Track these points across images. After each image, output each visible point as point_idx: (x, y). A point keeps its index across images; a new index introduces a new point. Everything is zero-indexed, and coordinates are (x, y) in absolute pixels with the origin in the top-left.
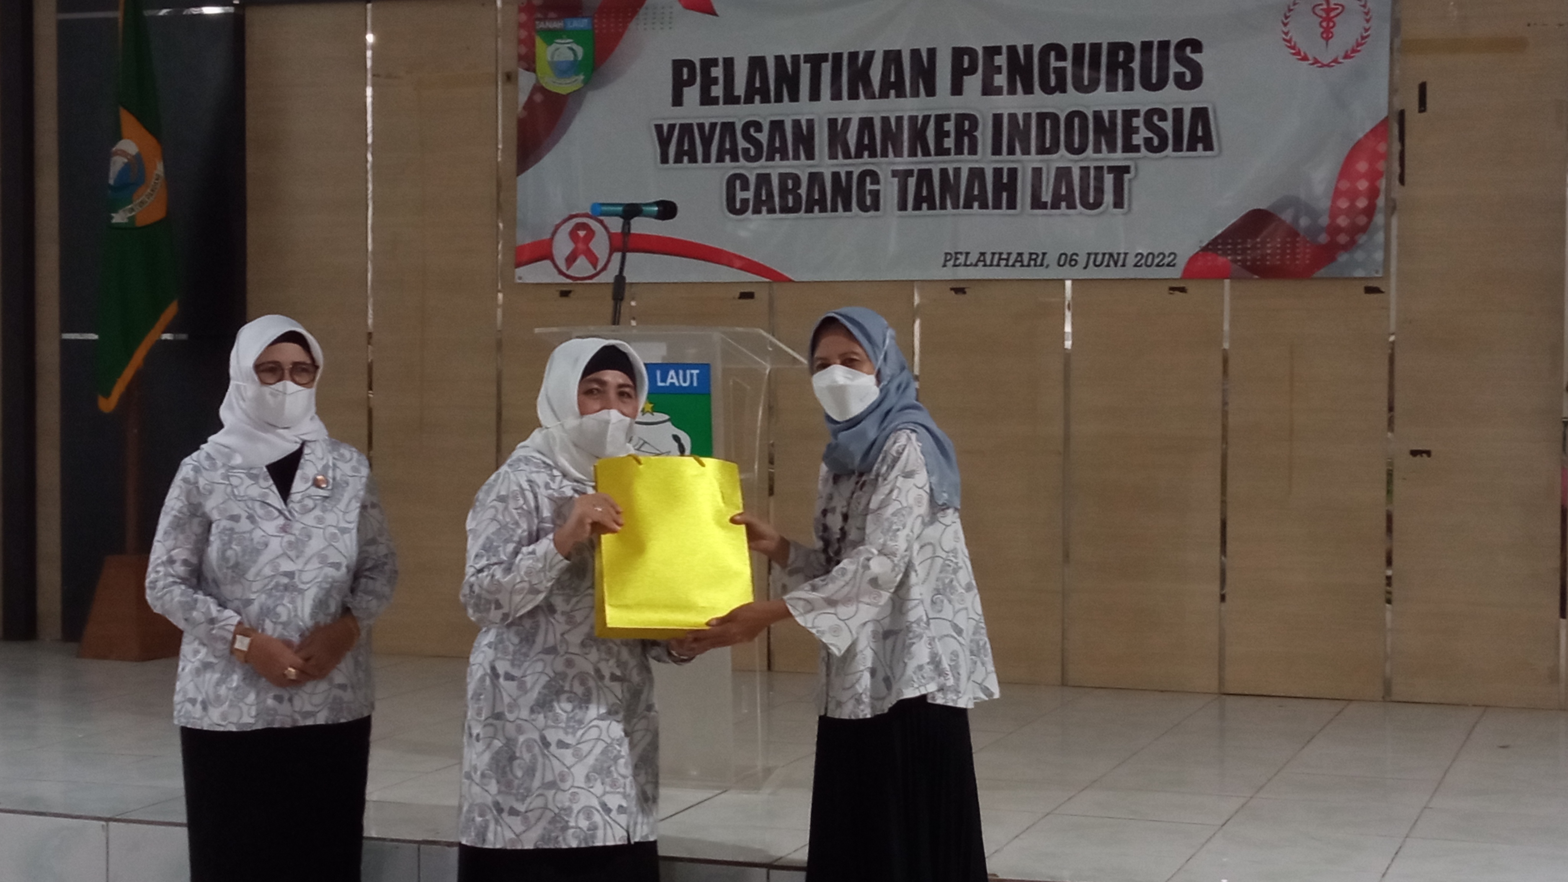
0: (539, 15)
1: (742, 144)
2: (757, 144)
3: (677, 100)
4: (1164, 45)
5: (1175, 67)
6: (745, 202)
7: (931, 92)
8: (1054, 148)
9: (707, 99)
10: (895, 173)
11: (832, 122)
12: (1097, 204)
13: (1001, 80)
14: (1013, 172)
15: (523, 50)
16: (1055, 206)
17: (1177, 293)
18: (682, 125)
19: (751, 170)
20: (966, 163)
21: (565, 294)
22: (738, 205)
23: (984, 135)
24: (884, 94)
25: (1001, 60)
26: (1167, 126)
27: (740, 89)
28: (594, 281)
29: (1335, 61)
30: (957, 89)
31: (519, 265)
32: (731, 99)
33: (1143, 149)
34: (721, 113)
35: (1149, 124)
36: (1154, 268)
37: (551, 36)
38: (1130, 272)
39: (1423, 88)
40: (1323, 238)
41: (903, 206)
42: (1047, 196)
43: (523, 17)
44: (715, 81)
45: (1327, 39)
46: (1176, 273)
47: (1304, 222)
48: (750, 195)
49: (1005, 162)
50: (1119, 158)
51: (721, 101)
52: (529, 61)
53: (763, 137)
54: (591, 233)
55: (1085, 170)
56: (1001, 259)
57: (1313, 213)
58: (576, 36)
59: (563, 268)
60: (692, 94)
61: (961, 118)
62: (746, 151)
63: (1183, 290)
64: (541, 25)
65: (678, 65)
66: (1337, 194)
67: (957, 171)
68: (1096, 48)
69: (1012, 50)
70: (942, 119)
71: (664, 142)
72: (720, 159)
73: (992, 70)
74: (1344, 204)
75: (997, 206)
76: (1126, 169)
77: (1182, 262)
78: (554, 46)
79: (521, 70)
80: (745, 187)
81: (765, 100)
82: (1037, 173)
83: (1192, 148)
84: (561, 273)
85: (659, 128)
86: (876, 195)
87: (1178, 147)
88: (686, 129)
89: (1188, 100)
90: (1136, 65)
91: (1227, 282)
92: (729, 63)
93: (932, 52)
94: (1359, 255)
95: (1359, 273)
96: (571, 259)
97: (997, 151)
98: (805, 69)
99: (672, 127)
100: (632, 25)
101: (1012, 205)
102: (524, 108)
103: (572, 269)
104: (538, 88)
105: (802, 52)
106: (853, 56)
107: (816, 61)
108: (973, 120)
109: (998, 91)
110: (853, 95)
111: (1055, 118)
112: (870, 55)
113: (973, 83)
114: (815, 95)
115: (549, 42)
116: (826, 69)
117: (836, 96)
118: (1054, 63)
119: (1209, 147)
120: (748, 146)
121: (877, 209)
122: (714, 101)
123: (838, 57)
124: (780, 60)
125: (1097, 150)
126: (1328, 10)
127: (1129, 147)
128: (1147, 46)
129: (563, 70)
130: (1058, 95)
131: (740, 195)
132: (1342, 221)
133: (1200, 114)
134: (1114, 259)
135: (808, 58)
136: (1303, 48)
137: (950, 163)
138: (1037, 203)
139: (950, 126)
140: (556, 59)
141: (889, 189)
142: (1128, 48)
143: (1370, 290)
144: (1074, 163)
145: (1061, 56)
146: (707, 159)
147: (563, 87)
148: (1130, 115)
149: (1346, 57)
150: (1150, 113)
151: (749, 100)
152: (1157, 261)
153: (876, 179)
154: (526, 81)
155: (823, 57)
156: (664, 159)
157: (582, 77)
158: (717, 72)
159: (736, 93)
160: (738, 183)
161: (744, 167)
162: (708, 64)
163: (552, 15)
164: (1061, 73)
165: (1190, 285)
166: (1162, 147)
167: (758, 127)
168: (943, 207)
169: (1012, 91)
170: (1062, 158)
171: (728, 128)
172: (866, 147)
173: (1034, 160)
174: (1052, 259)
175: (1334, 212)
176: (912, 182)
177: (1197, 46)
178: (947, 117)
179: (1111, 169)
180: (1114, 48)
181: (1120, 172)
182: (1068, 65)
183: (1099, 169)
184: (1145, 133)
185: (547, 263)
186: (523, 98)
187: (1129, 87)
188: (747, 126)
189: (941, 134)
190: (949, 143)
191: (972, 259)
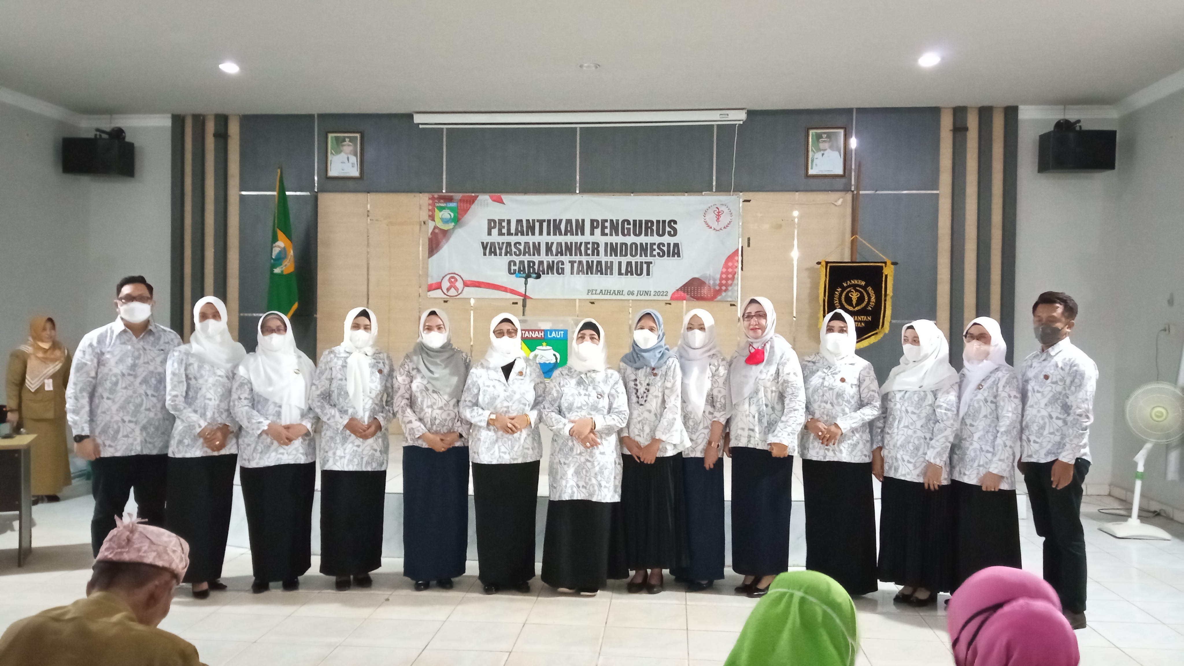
0: (437, 201)
1: (514, 250)
2: (520, 250)
3: (489, 234)
4: (664, 222)
5: (668, 229)
6: (515, 270)
7: (583, 234)
8: (626, 255)
9: (501, 234)
10: (570, 262)
11: (547, 244)
12: (641, 274)
13: (607, 231)
14: (612, 263)
15: (431, 213)
16: (627, 274)
17: (668, 305)
18: (491, 243)
19: (517, 259)
20: (595, 259)
21: (445, 302)
22: (512, 272)
23: (602, 249)
24: (566, 234)
25: (607, 224)
26: (665, 249)
27: (513, 231)
28: (458, 297)
29: (721, 229)
30: (592, 233)
31: (429, 291)
32: (509, 233)
33: (657, 256)
34: (506, 239)
35: (659, 247)
36: (660, 296)
37: (441, 209)
38: (652, 298)
39: (749, 239)
40: (717, 288)
41: (572, 273)
42: (623, 271)
43: (431, 202)
44: (504, 227)
45: (718, 222)
46: (668, 298)
47: (712, 282)
48: (517, 268)
49: (609, 259)
50: (649, 259)
51: (506, 234)
52: (432, 218)
53: (522, 248)
54: (456, 280)
55: (636, 263)
56: (608, 292)
57: (714, 280)
58: (451, 209)
59: (445, 292)
60: (495, 232)
61: (593, 243)
62: (515, 253)
63: (670, 304)
64: (437, 205)
65: (490, 221)
66: (722, 273)
67: (592, 262)
68: (641, 221)
69: (612, 221)
70: (587, 244)
71: (485, 248)
72: (506, 255)
73: (604, 228)
74: (724, 276)
75: (606, 274)
76: (651, 263)
77: (670, 295)
78: (442, 212)
79: (430, 221)
80: (515, 264)
81: (522, 234)
82: (620, 263)
83: (673, 256)
84: (445, 294)
85: (483, 243)
86: (563, 269)
87: (669, 256)
88: (493, 244)
89: (672, 240)
90: (655, 228)
91: (685, 301)
92: (509, 222)
93: (583, 221)
94: (729, 293)
95: (729, 299)
96: (448, 290)
97: (606, 255)
98: (537, 225)
99: (487, 243)
100: (473, 206)
101: (611, 274)
102: (431, 234)
103: (449, 292)
104: (435, 227)
105: (536, 218)
106: (555, 221)
107: (541, 222)
108: (598, 244)
109: (607, 235)
110: (555, 234)
111: (626, 245)
112: (561, 221)
113: (598, 231)
114: (541, 233)
115: (440, 211)
116: (545, 225)
117: (549, 234)
118: (626, 226)
119: (679, 256)
120: (516, 250)
121: (564, 274)
122: (504, 234)
123: (549, 221)
124: (528, 221)
125: (641, 256)
126: (719, 212)
127: (652, 255)
128: (658, 222)
129: (445, 221)
130: (627, 237)
131: (513, 268)
132: (724, 282)
133: (676, 245)
134: (647, 293)
135: (538, 221)
136: (710, 225)
137: (590, 259)
138: (620, 274)
139: (590, 246)
140: (443, 217)
141: (567, 267)
142: (652, 222)
143: (731, 305)
144: (633, 260)
145: (629, 223)
146: (500, 255)
147: (445, 227)
148: (652, 244)
149: (724, 228)
150: (659, 244)
151: (516, 234)
152: (661, 294)
153: (563, 264)
154: (431, 225)
155: (544, 221)
156: (485, 254)
157: (453, 224)
158: (505, 224)
159: (512, 232)
160: (512, 264)
161: (514, 258)
162: (501, 221)
163: (442, 201)
164: (629, 229)
165: (672, 302)
166: (663, 256)
167: (520, 243)
168: (587, 274)
169: (611, 235)
170: (629, 258)
171: (509, 244)
172: (560, 253)
173: (619, 258)
174: (625, 292)
175: (721, 279)
176: (576, 265)
177: (675, 222)
178: (589, 243)
179: (646, 263)
180: (647, 222)
181: (649, 264)
182: (631, 226)
183: (642, 263)
184: (657, 251)
185: (440, 290)
186: (430, 231)
187: (652, 235)
188: (515, 244)
189: (587, 249)
190: (589, 252)
191: (598, 292)
